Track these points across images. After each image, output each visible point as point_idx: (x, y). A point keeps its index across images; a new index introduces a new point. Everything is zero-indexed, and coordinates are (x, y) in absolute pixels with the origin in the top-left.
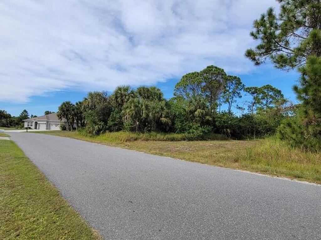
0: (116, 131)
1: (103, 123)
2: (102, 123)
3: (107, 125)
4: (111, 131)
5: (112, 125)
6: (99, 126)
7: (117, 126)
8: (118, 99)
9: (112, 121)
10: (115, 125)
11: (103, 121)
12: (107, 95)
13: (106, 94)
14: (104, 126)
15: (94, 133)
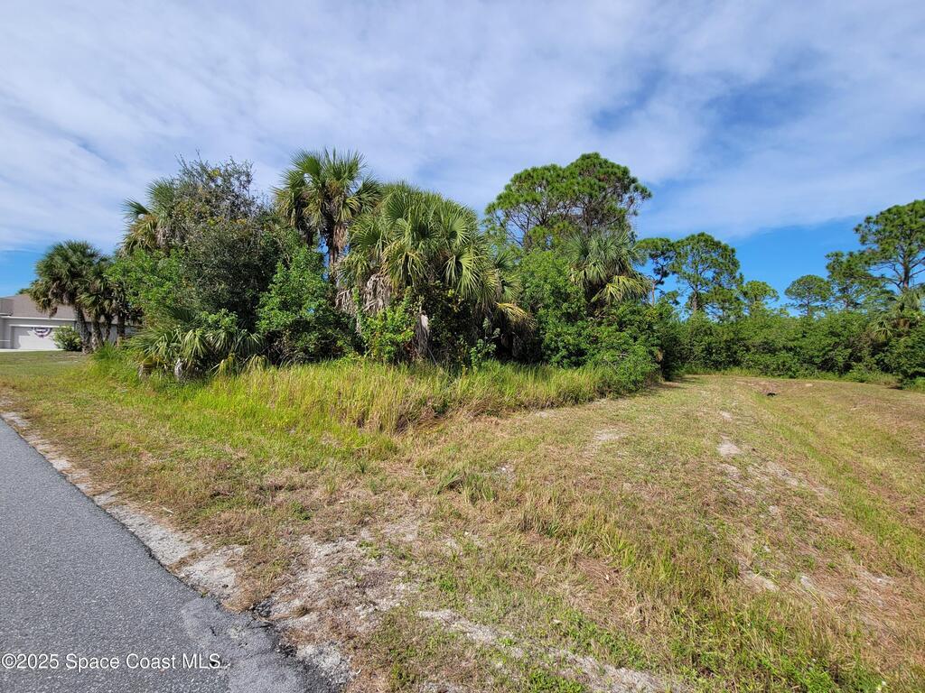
0: (311, 361)
1: (234, 316)
2: (228, 320)
3: (252, 329)
4: (275, 359)
5: (285, 326)
6: (210, 335)
7: (314, 336)
8: (305, 205)
9: (284, 306)
10: (300, 327)
11: (232, 307)
12: (249, 182)
13: (243, 178)
14: (238, 333)
15: (176, 369)
